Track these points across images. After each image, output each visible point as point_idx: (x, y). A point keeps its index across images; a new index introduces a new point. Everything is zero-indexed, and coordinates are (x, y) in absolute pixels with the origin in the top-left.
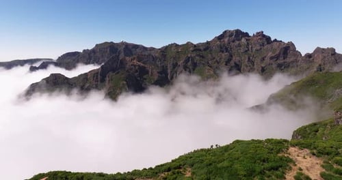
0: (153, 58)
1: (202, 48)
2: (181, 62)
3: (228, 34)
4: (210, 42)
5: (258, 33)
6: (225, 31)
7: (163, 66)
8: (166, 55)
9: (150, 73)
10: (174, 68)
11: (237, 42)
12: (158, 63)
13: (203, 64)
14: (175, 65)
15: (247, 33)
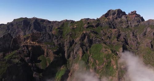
0: (50, 36)
1: (94, 25)
2: (77, 40)
3: (112, 13)
4: (100, 19)
5: (132, 12)
6: (110, 11)
7: (60, 44)
8: (62, 32)
9: (45, 54)
10: (71, 45)
11: (120, 19)
12: (55, 41)
13: (99, 41)
14: (72, 43)
15: (124, 12)
